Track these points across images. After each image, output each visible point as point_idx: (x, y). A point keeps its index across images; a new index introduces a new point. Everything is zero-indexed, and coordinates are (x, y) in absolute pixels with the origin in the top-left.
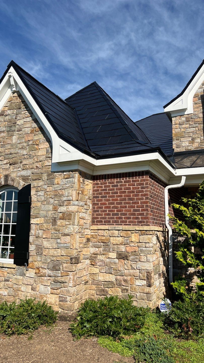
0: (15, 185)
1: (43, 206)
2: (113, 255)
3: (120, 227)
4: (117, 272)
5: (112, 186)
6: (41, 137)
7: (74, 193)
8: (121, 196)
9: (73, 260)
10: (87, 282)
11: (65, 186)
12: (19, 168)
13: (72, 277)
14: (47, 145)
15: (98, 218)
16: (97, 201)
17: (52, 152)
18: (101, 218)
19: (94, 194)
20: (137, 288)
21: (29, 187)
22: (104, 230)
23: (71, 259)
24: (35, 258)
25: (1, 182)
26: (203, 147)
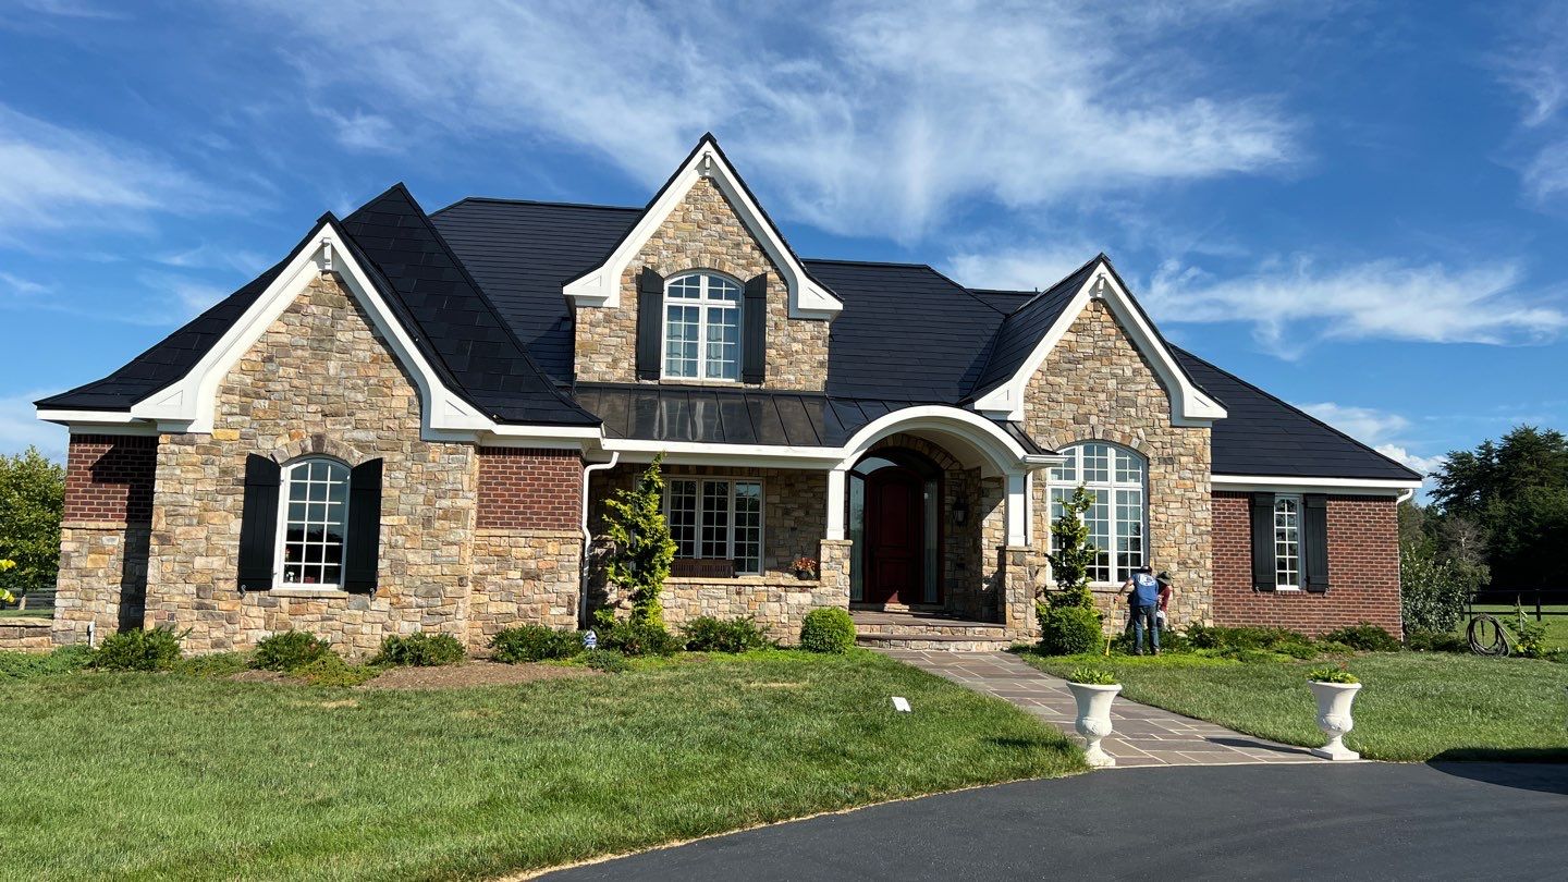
0: (340, 456)
1: (405, 497)
2: (516, 574)
3: (530, 533)
4: (521, 598)
6: (397, 373)
7: (466, 478)
8: (533, 485)
9: (464, 581)
11: (448, 467)
12: (345, 424)
13: (461, 606)
14: (411, 391)
15: (489, 518)
16: (488, 489)
17: (425, 407)
18: (494, 518)
19: (481, 478)
20: (552, 618)
21: (378, 463)
22: (500, 537)
23: (461, 579)
24: (390, 580)
25: (306, 447)
26: (633, 379)
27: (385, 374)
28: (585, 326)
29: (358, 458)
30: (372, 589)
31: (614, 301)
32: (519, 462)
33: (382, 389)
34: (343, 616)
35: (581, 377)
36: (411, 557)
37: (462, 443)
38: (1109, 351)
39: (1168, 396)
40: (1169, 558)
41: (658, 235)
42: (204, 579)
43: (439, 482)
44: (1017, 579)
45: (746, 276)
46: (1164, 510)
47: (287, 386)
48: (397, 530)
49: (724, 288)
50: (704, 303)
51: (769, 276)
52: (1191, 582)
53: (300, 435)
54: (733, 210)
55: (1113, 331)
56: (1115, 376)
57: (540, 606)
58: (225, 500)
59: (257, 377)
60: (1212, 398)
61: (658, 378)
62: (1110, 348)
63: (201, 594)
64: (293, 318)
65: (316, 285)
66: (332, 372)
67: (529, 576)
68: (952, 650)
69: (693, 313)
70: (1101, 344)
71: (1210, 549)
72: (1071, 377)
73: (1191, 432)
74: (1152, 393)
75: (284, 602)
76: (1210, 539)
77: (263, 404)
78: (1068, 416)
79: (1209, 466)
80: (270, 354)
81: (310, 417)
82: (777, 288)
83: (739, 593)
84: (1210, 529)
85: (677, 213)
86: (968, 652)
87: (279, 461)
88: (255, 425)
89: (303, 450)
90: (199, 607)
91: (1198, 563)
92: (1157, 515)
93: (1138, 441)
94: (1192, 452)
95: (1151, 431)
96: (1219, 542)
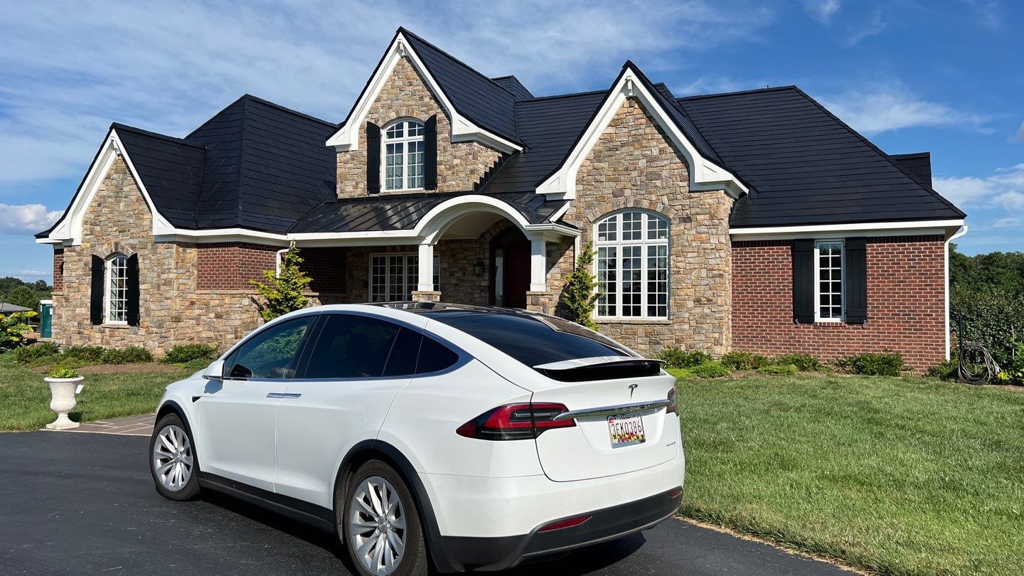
0: (125, 253)
1: (148, 274)
3: (217, 292)
4: (215, 329)
5: (212, 254)
7: (173, 262)
8: (219, 264)
9: (175, 319)
11: (166, 256)
12: (127, 236)
13: (173, 333)
14: (149, 216)
15: (201, 284)
16: (201, 268)
17: (152, 224)
18: (204, 284)
19: (198, 261)
21: (136, 256)
23: (172, 318)
24: (145, 319)
25: (112, 249)
26: (366, 194)
27: (141, 208)
28: (341, 164)
29: (130, 252)
30: (138, 324)
31: (355, 147)
32: (213, 251)
33: (139, 215)
34: (128, 337)
35: (341, 196)
36: (152, 306)
37: (171, 242)
38: (640, 137)
39: (686, 167)
40: (686, 297)
41: (378, 100)
42: (80, 319)
43: (164, 264)
45: (425, 117)
46: (683, 259)
47: (106, 218)
48: (148, 292)
49: (416, 128)
50: (406, 139)
51: (439, 116)
52: (705, 316)
53: (111, 243)
54: (418, 75)
55: (643, 121)
56: (645, 156)
57: (223, 333)
58: (86, 279)
59: (95, 215)
60: (719, 165)
61: (379, 192)
62: (641, 135)
63: (79, 327)
64: (108, 182)
66: (121, 208)
67: (218, 316)
69: (400, 146)
70: (633, 132)
71: (730, 289)
72: (611, 161)
73: (707, 195)
74: (674, 167)
75: (107, 330)
77: (98, 228)
78: (608, 192)
79: (728, 221)
80: (100, 202)
81: (114, 234)
82: (444, 123)
85: (388, 83)
87: (103, 258)
88: (95, 240)
89: (112, 251)
90: (79, 333)
91: (711, 300)
92: (677, 263)
93: (662, 206)
94: (707, 211)
95: (673, 196)
96: (762, 283)
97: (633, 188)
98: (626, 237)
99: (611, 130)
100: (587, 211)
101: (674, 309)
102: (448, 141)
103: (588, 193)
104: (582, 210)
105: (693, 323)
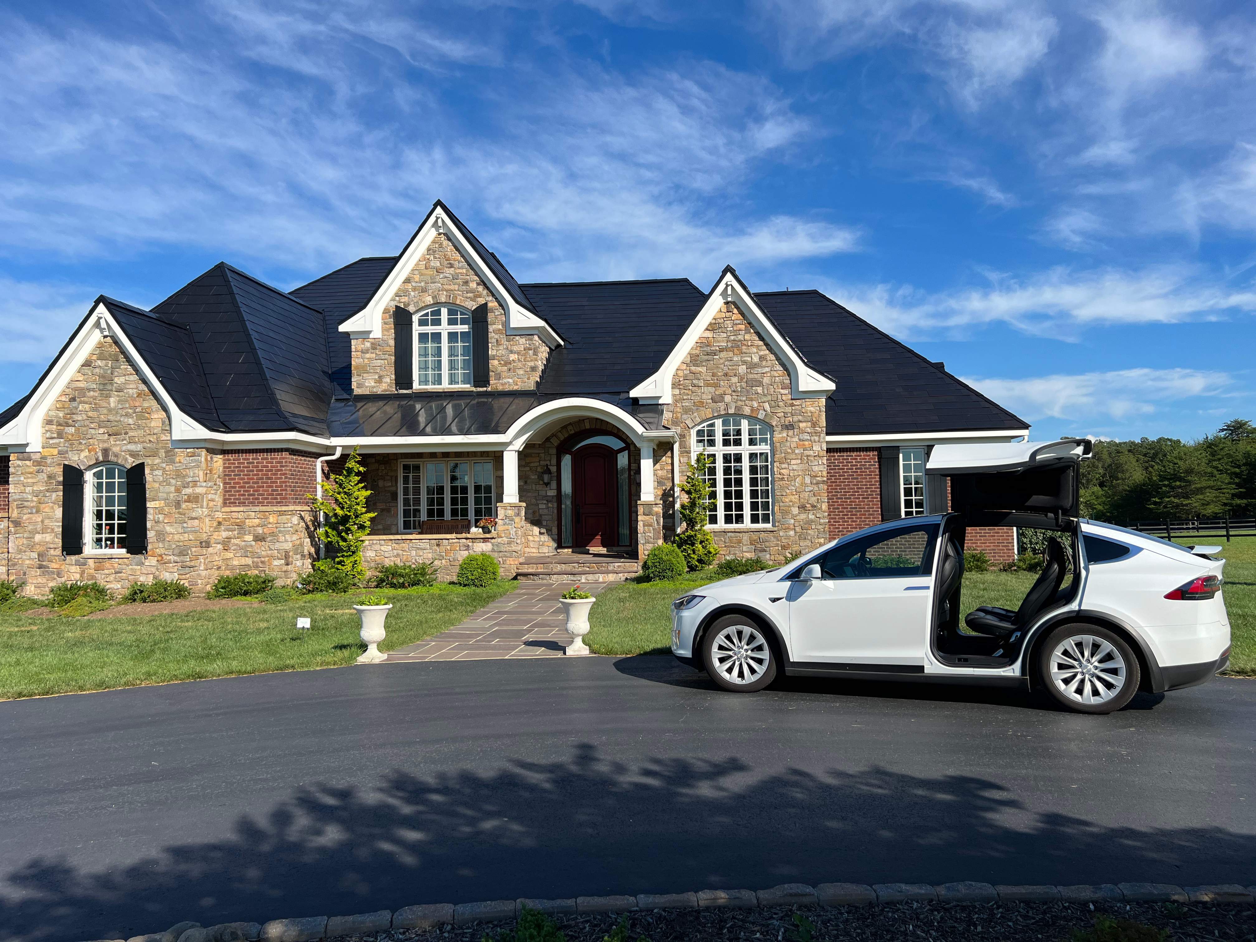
0: (119, 462)
1: (161, 488)
2: (249, 538)
3: (257, 509)
4: (254, 554)
5: (247, 463)
6: (154, 403)
7: (201, 473)
8: (258, 475)
9: (204, 544)
10: (220, 567)
11: (189, 466)
12: (123, 440)
13: (203, 561)
14: (163, 416)
15: (231, 499)
16: (229, 479)
17: (170, 425)
18: (234, 499)
19: (225, 471)
20: (275, 567)
21: (141, 467)
22: (238, 512)
23: (201, 543)
24: (156, 545)
25: (98, 457)
26: (393, 390)
27: (146, 405)
28: (359, 353)
29: (130, 462)
30: (144, 552)
31: (377, 333)
32: (248, 459)
33: (145, 414)
34: (128, 570)
35: (357, 391)
36: (168, 529)
37: (197, 448)
38: (739, 343)
39: (789, 375)
40: (791, 504)
41: (407, 281)
42: (43, 549)
43: (184, 477)
44: (647, 526)
45: (472, 306)
46: (786, 466)
47: (85, 417)
48: (160, 511)
49: (459, 316)
50: (444, 329)
51: (490, 305)
52: (809, 522)
53: (94, 450)
54: (463, 256)
55: (743, 327)
56: (744, 362)
57: (267, 559)
58: (51, 496)
59: (66, 412)
60: (822, 374)
61: (412, 388)
62: (740, 341)
63: (41, 559)
64: (86, 369)
65: (100, 346)
66: (112, 405)
67: (258, 538)
68: (583, 581)
69: (437, 337)
70: (732, 338)
71: (826, 495)
72: (709, 365)
73: (808, 402)
74: (776, 374)
75: (91, 562)
76: (826, 487)
77: (72, 430)
78: (707, 398)
79: (824, 429)
80: (74, 396)
81: (101, 437)
82: (497, 313)
83: (438, 545)
84: (825, 479)
85: (421, 263)
86: (596, 582)
87: (82, 468)
88: (66, 445)
89: (97, 460)
90: (40, 567)
91: (815, 506)
92: (780, 470)
93: (764, 413)
94: (809, 419)
95: (775, 404)
96: (852, 489)
97: (734, 394)
98: (726, 443)
99: (709, 334)
100: (685, 416)
101: (778, 516)
102: (502, 333)
103: (685, 397)
104: (679, 415)
105: (798, 529)
